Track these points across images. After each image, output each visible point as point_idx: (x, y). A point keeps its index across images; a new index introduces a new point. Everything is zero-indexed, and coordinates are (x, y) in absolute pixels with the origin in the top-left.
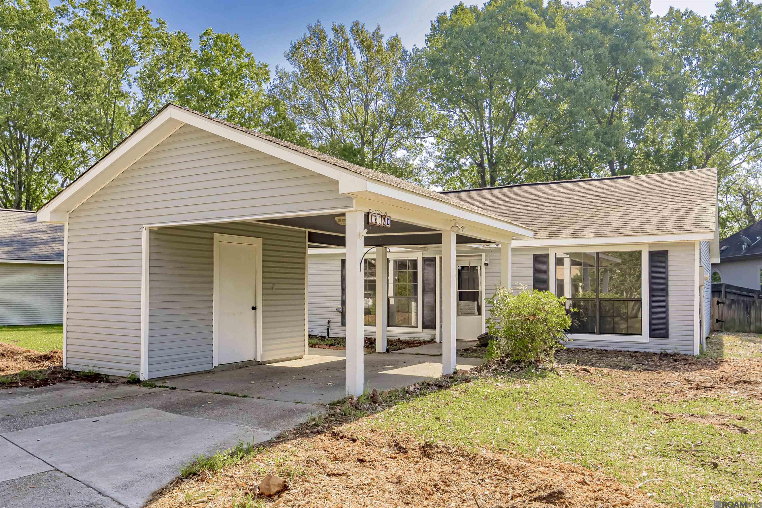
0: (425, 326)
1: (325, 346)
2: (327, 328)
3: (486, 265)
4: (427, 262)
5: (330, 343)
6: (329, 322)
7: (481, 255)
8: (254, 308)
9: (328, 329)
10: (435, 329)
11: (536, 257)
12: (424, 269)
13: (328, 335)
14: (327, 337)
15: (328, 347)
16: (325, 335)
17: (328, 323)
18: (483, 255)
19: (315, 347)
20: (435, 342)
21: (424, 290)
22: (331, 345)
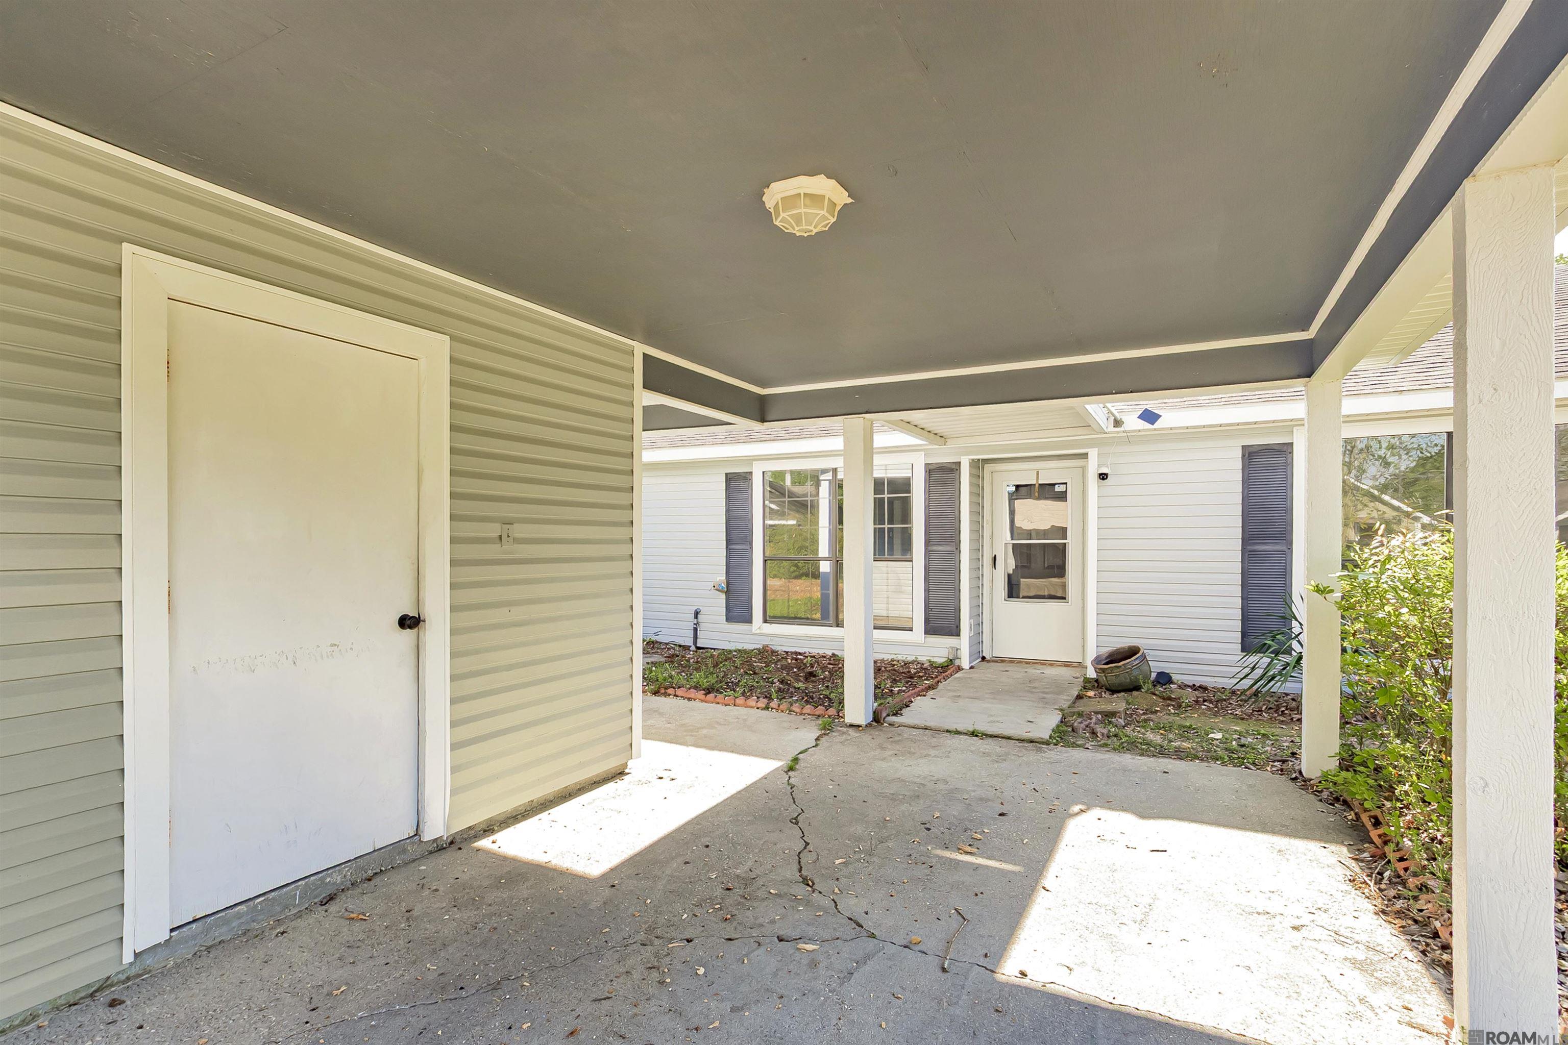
0: (932, 629)
1: (693, 693)
2: (692, 626)
3: (1103, 476)
4: (936, 476)
5: (705, 683)
6: (697, 614)
7: (1085, 456)
8: (408, 622)
9: (695, 630)
10: (958, 634)
11: (1250, 455)
12: (928, 492)
13: (695, 642)
14: (693, 648)
15: (700, 695)
16: (689, 642)
17: (696, 617)
18: (1093, 454)
19: (666, 695)
20: (959, 669)
21: (927, 543)
22: (708, 691)
